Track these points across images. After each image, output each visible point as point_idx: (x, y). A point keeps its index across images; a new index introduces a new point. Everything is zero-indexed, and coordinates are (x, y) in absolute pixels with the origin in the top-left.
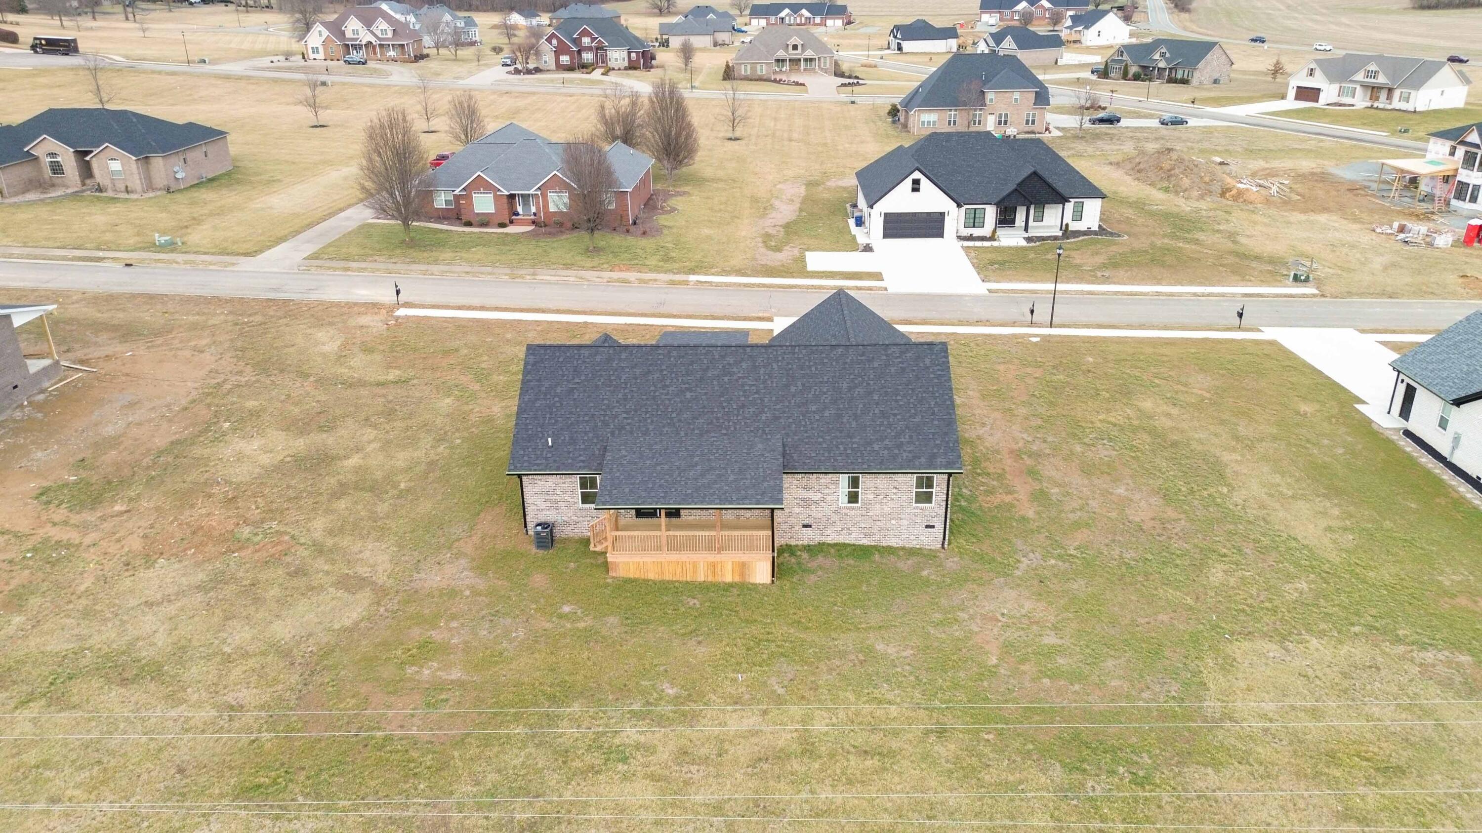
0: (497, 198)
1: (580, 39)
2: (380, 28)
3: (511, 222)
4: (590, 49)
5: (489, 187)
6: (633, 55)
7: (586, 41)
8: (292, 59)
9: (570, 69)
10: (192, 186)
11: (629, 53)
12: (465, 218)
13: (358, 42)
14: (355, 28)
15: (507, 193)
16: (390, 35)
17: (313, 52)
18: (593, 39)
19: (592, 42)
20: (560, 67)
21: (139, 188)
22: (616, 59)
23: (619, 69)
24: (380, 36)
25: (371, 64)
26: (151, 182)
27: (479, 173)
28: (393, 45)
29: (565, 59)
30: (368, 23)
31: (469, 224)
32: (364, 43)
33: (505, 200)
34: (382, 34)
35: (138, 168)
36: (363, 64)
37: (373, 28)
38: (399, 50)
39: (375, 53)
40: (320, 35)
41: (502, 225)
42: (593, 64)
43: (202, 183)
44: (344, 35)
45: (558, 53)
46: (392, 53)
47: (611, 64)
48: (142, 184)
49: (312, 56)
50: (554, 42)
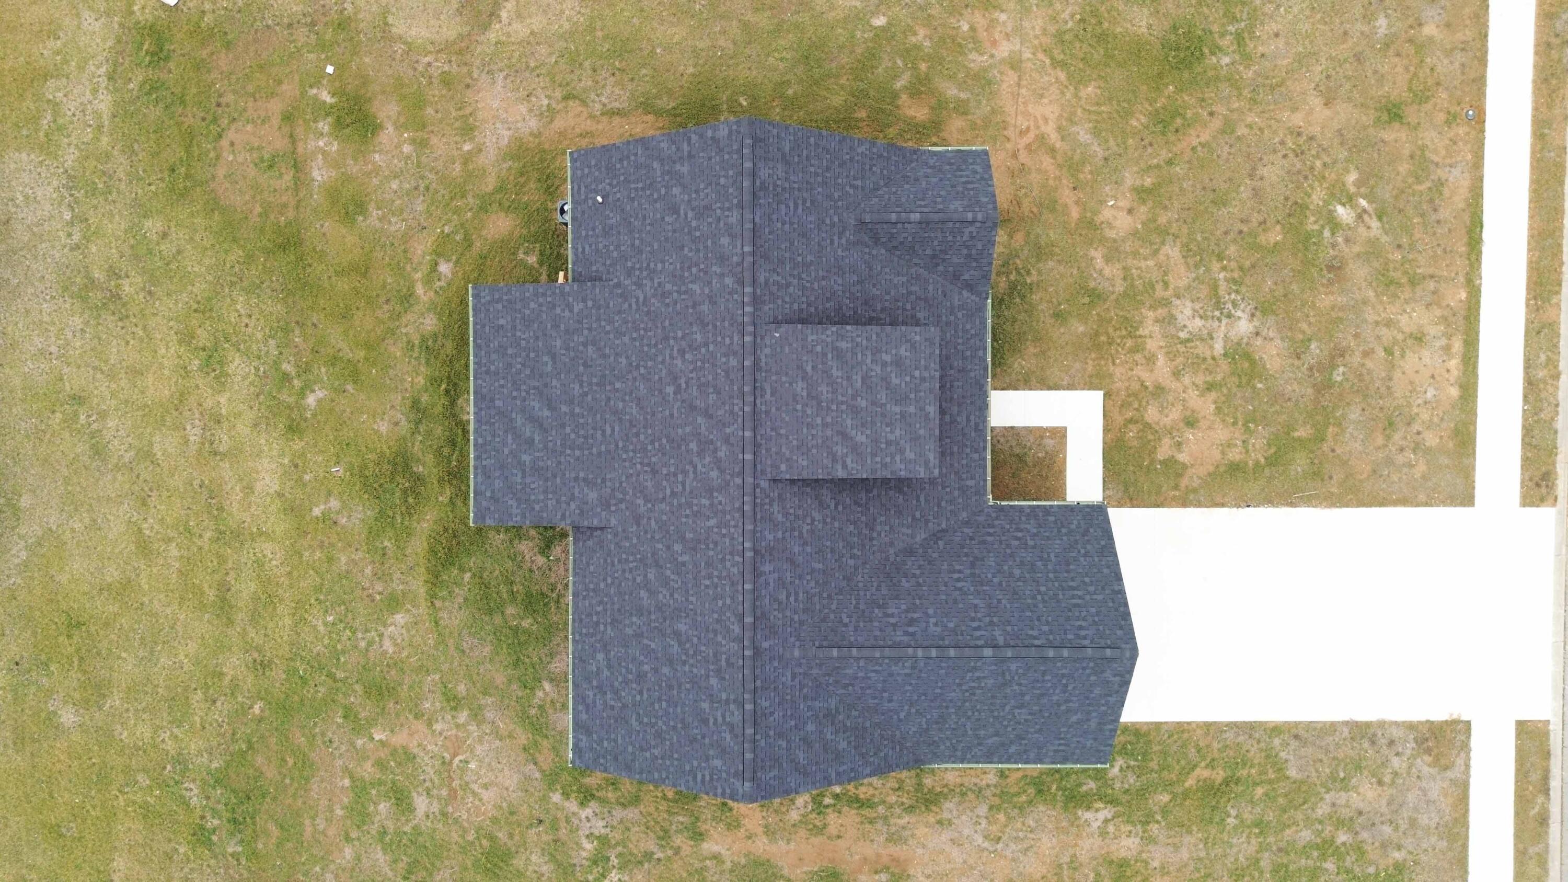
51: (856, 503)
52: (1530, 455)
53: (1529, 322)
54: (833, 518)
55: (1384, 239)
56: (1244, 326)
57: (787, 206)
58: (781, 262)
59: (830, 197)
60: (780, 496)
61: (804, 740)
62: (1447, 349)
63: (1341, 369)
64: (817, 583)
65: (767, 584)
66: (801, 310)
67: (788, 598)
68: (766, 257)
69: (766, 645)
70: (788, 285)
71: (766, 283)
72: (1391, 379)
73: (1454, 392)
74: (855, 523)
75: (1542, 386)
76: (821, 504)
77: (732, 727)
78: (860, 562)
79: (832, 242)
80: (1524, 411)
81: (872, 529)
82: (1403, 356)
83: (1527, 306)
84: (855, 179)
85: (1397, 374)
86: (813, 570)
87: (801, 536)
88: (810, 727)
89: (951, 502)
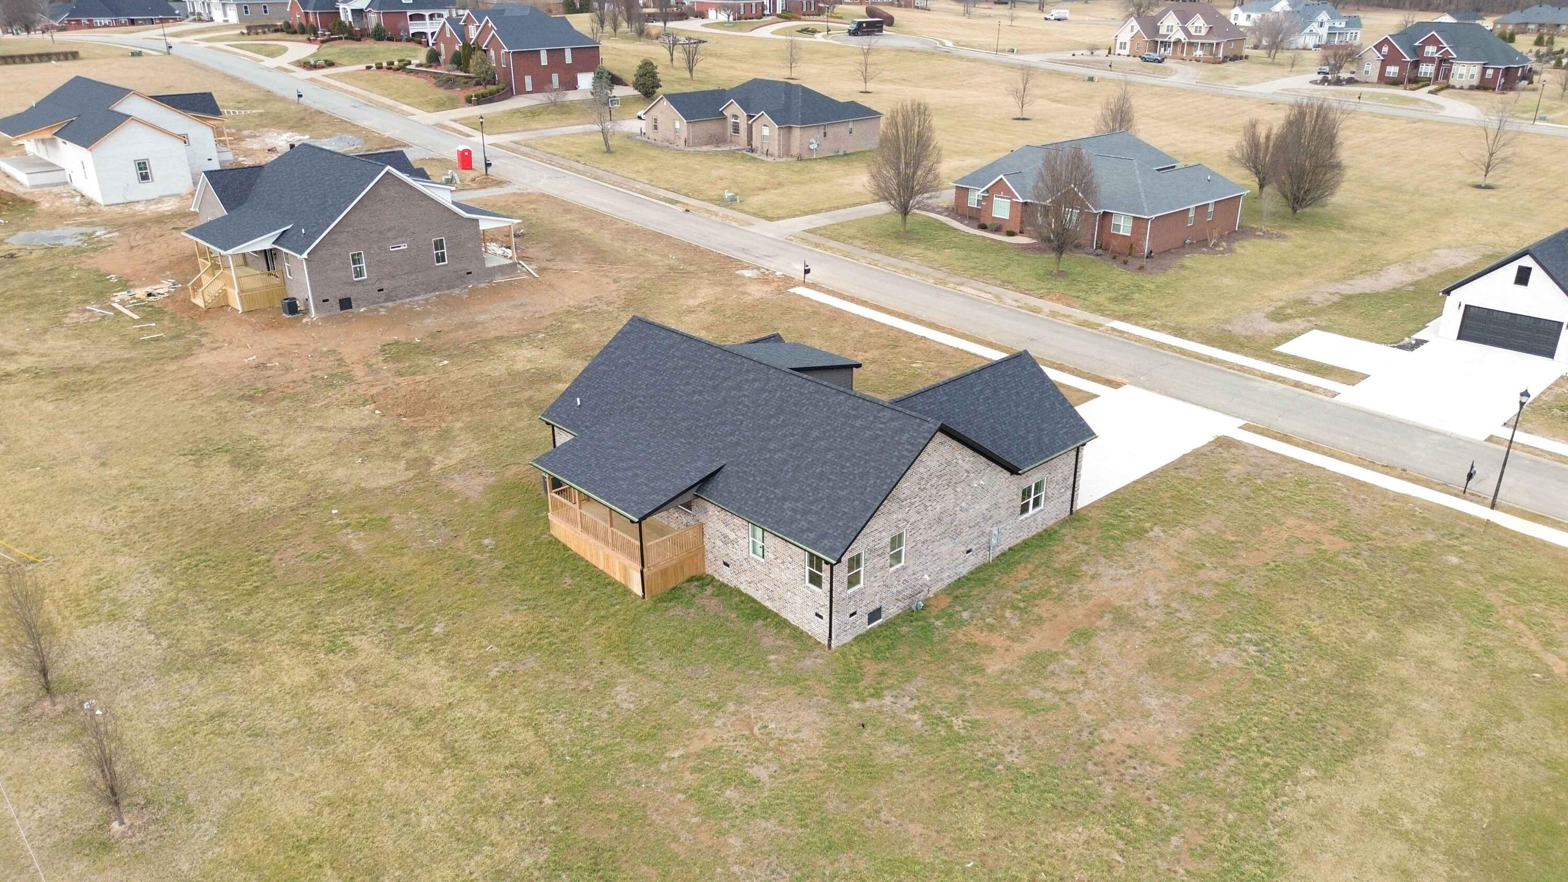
0: (1013, 204)
1: (1422, 48)
2: (1196, 25)
3: (1021, 232)
4: (1431, 60)
5: (1009, 194)
6: (1490, 72)
7: (1430, 50)
8: (1096, 53)
9: (1395, 82)
10: (826, 158)
11: (1484, 70)
12: (982, 221)
13: (1166, 40)
14: (1170, 24)
15: (1021, 200)
16: (1204, 32)
17: (1121, 48)
18: (1439, 49)
19: (1437, 52)
20: (1384, 80)
21: (776, 153)
22: (1461, 76)
23: (1461, 88)
24: (1193, 33)
25: (1168, 63)
26: (789, 149)
27: (1001, 176)
28: (1202, 44)
29: (1392, 70)
30: (1184, 19)
31: (983, 227)
32: (1172, 40)
33: (1019, 208)
34: (1196, 31)
35: (779, 135)
36: (1159, 62)
37: (1189, 25)
38: (1208, 49)
39: (1182, 52)
40: (1132, 30)
41: (1011, 234)
42: (1430, 79)
43: (838, 156)
44: (1158, 31)
45: (1385, 63)
46: (1199, 53)
47: (1452, 81)
48: (779, 149)
49: (1118, 51)
50: (1385, 49)
77: (892, 420)
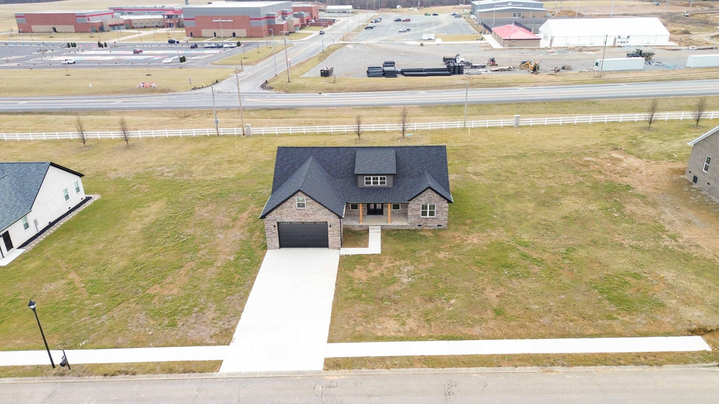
51: (348, 174)
52: (350, 360)
53: (413, 357)
54: (345, 167)
55: (445, 312)
56: (405, 281)
57: (426, 155)
58: (411, 154)
59: (430, 166)
60: (352, 154)
61: (289, 160)
62: (399, 331)
63: (389, 303)
64: (329, 163)
65: (330, 151)
66: (399, 158)
67: (326, 156)
68: (411, 150)
69: (315, 151)
70: (406, 156)
71: (405, 150)
72: (386, 316)
73: (380, 334)
74: (343, 173)
75: (382, 363)
76: (349, 164)
78: (332, 174)
79: (419, 167)
80: (371, 357)
81: (341, 178)
82: (395, 320)
83: (422, 356)
84: (437, 173)
85: (387, 318)
86: (332, 162)
87: (341, 159)
88: (292, 161)
89: (347, 194)
